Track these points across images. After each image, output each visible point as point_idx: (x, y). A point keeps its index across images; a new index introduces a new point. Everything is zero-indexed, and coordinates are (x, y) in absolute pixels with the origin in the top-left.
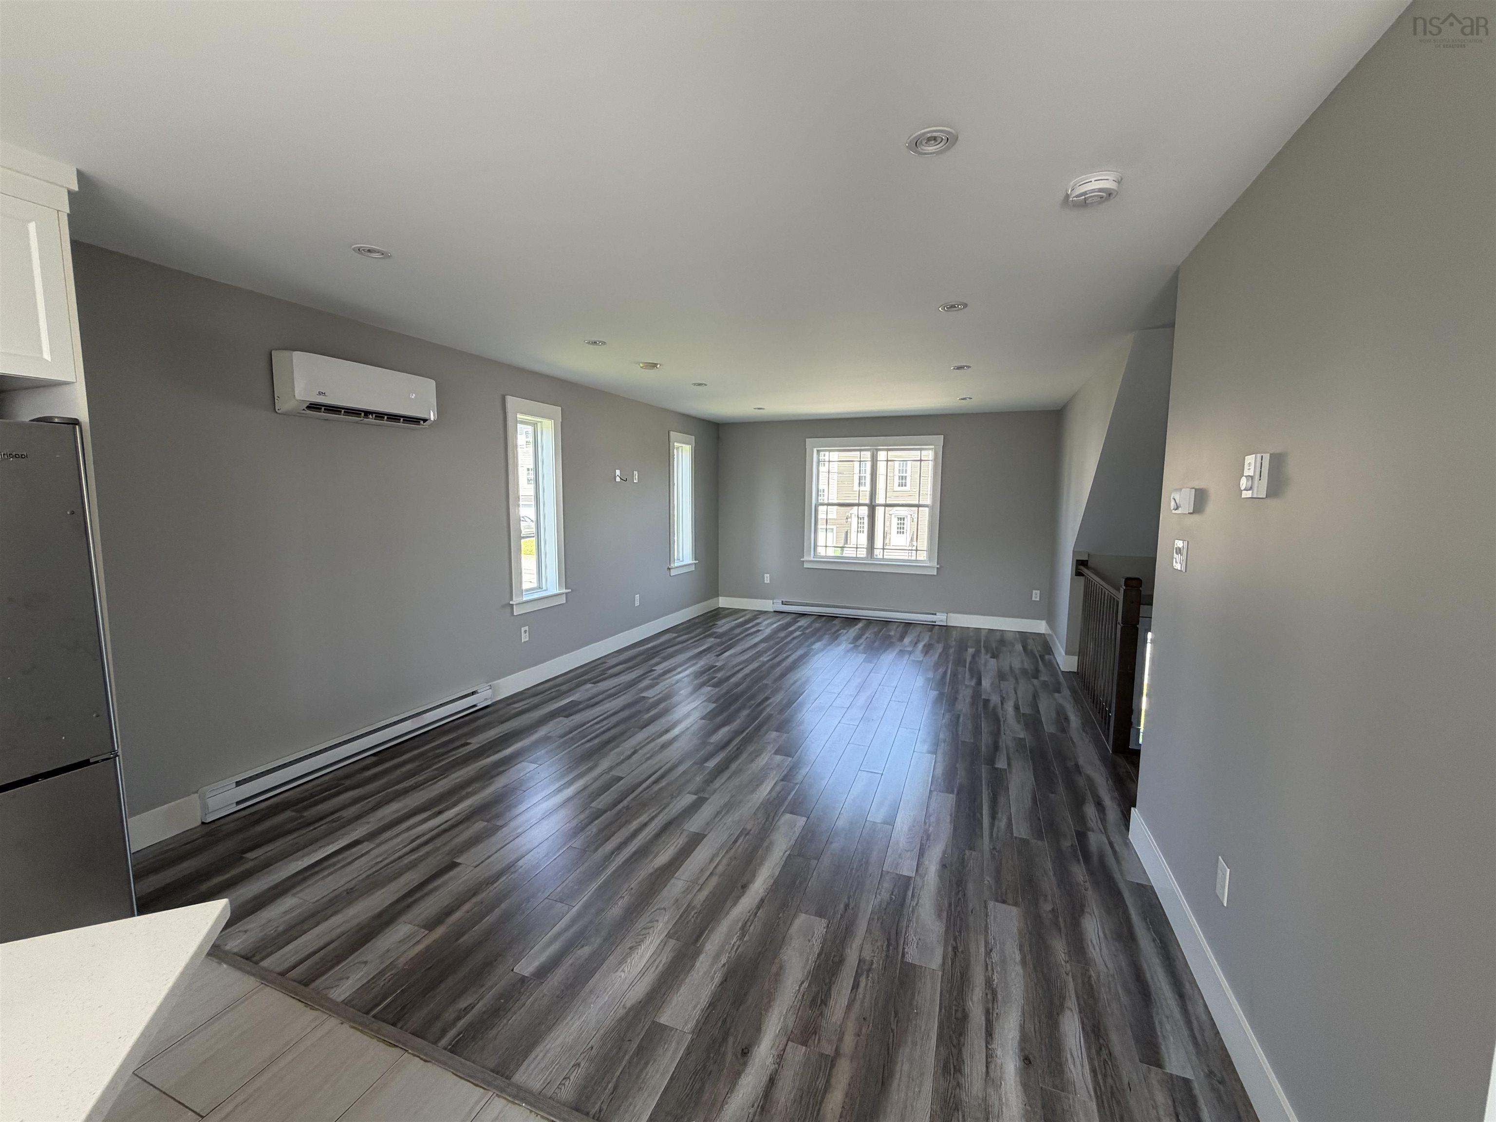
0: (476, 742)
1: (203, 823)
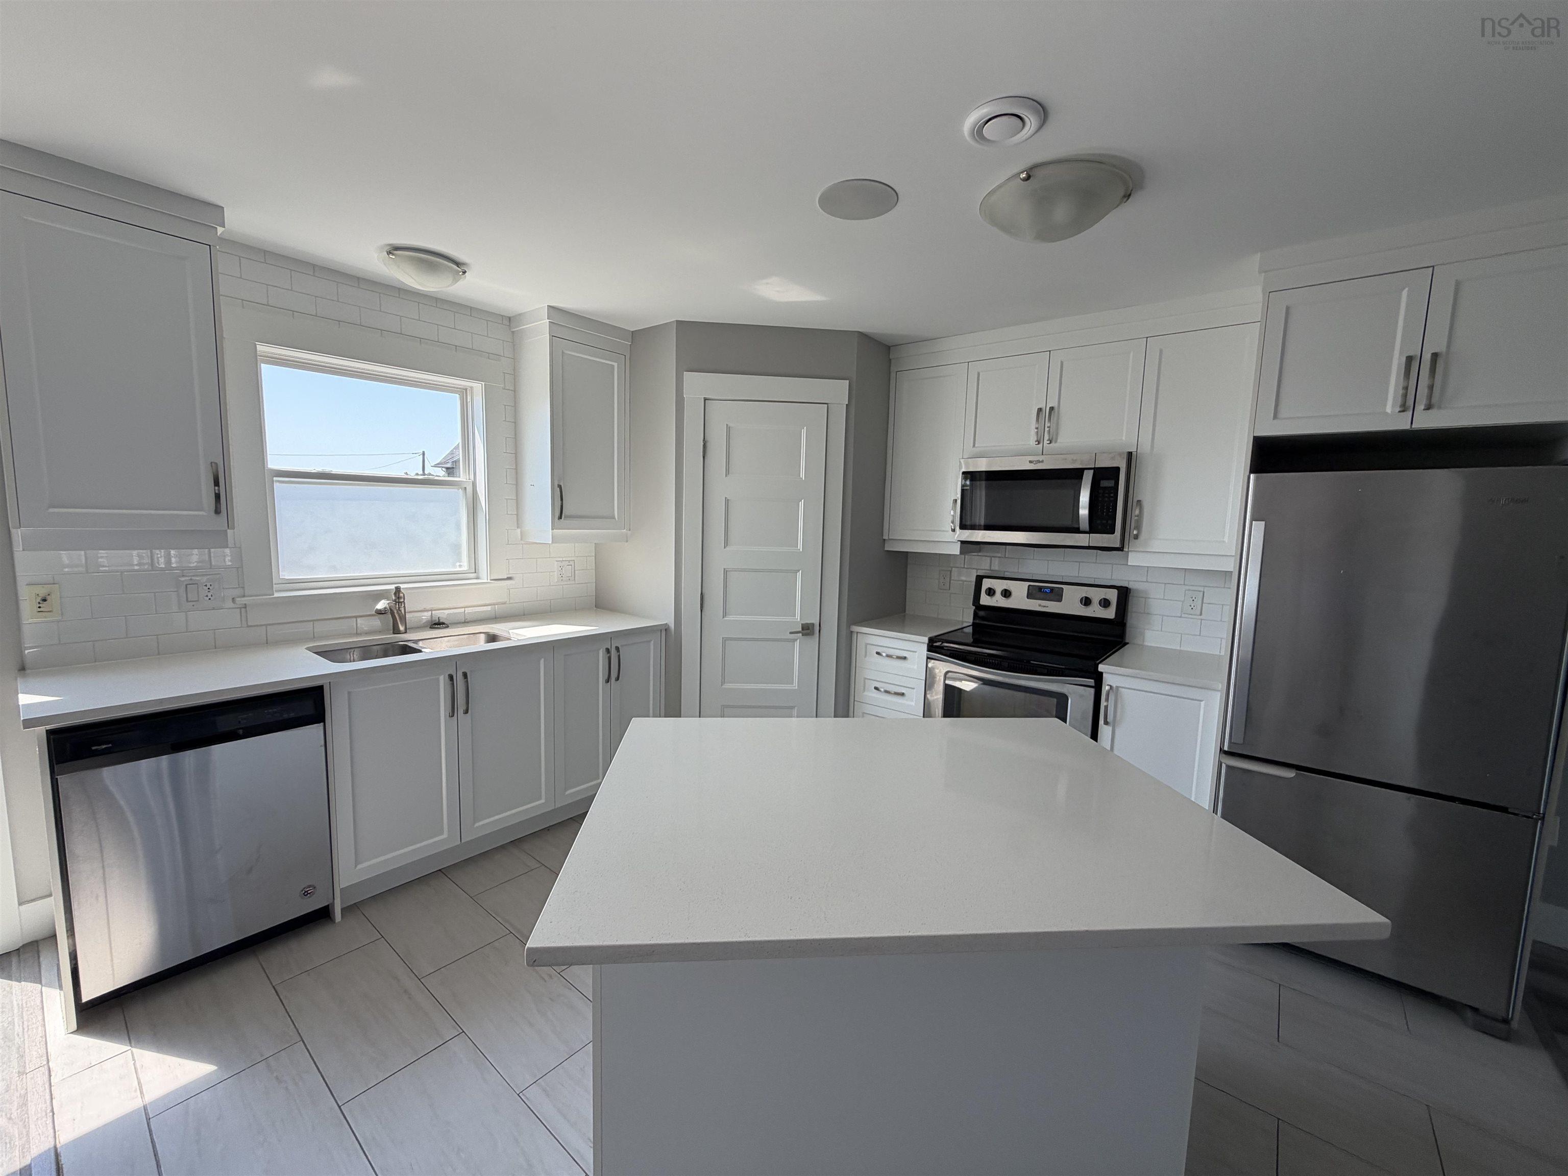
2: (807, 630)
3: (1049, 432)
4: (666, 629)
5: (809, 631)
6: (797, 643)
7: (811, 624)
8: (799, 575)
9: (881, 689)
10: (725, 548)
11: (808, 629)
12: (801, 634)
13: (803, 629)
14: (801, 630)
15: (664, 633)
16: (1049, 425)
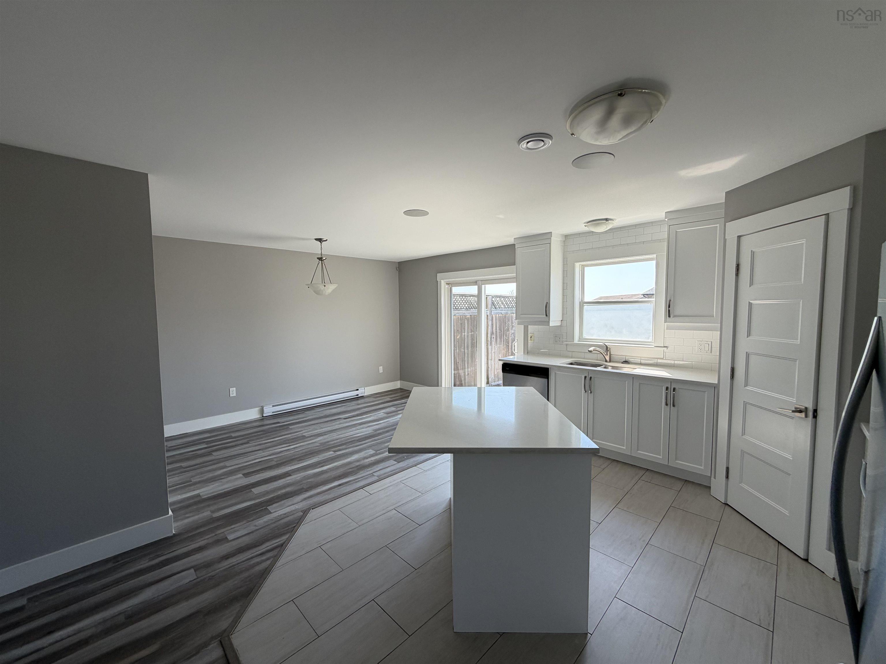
10: (747, 337)
15: (716, 390)
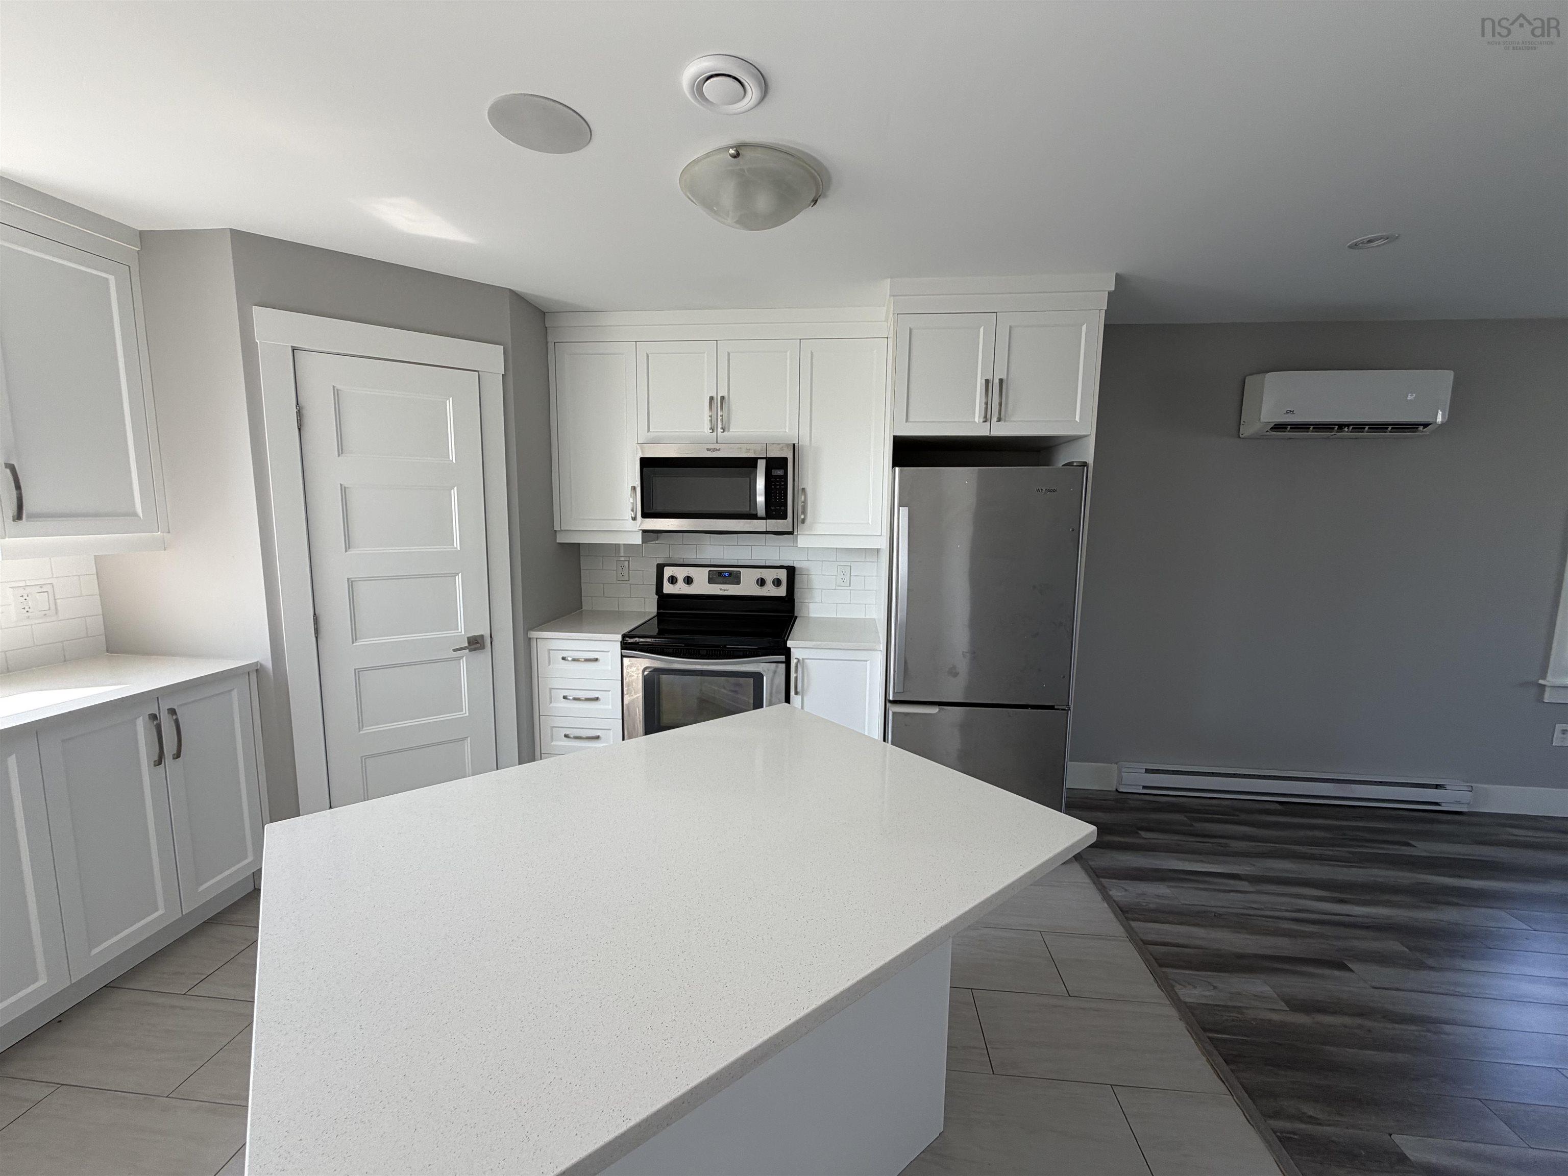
0: (1423, 848)
1: (1117, 790)
2: (475, 643)
3: (722, 420)
4: (257, 670)
5: (478, 645)
6: (463, 663)
7: (480, 636)
8: (459, 580)
9: (568, 697)
10: (346, 551)
11: (477, 643)
12: (467, 651)
13: (469, 643)
14: (466, 645)
15: (254, 677)
16: (721, 414)
